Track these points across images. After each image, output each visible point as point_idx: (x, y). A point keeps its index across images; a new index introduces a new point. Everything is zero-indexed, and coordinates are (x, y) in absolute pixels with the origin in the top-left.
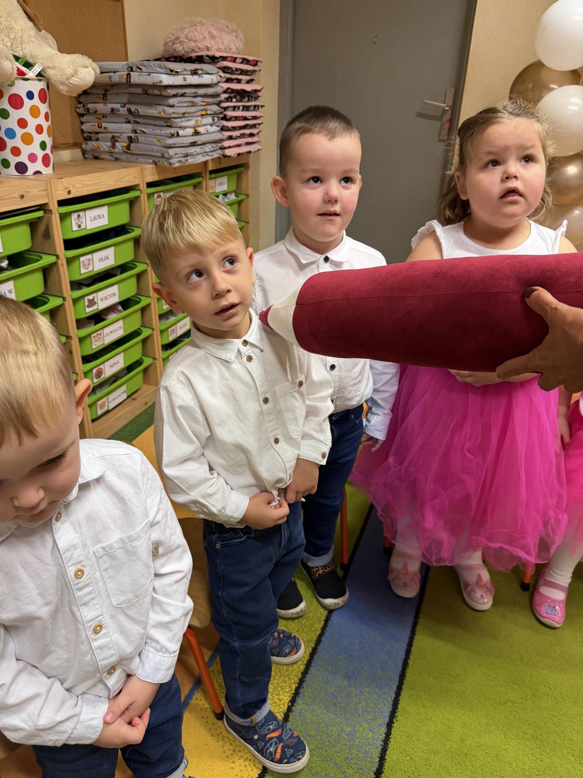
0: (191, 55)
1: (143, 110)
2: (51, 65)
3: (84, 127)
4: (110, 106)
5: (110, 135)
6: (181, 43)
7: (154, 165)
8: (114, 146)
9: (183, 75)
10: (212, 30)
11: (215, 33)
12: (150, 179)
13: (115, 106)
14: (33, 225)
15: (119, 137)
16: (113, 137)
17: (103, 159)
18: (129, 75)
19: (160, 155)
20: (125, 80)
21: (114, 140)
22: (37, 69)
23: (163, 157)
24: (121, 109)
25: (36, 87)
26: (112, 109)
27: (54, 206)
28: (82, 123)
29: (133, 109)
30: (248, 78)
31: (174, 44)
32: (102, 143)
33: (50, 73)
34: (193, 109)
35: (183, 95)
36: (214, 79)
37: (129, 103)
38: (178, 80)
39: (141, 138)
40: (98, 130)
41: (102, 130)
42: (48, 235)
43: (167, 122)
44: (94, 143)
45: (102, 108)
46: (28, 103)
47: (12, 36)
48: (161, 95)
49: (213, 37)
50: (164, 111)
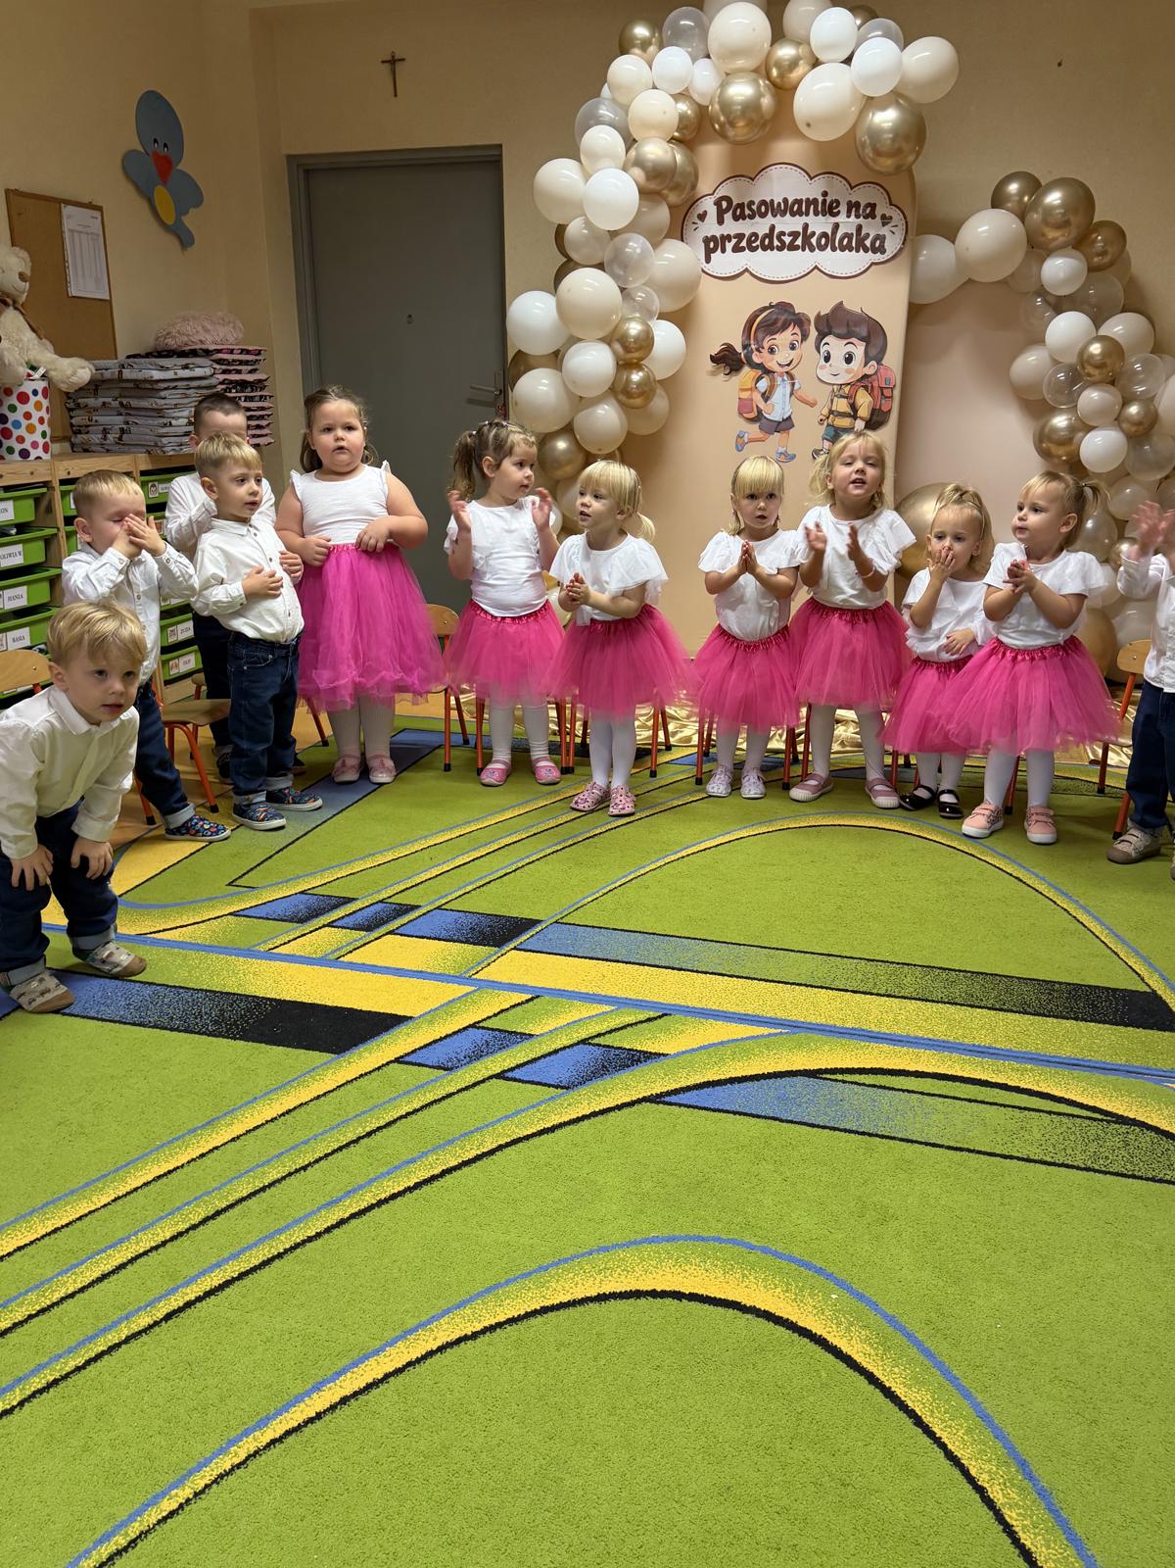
0: (184, 349)
1: (134, 403)
2: (53, 367)
3: (73, 421)
4: (101, 400)
5: (101, 428)
6: (174, 337)
7: (147, 455)
8: (105, 438)
9: (173, 369)
10: (206, 324)
11: (209, 327)
12: (143, 468)
13: (106, 400)
14: (37, 500)
15: (110, 429)
16: (104, 429)
17: (94, 452)
18: (120, 372)
19: (153, 444)
20: (116, 376)
21: (105, 432)
22: (42, 371)
23: (156, 445)
24: (113, 403)
25: (40, 385)
26: (104, 403)
27: (56, 484)
28: (72, 417)
29: (125, 403)
30: (250, 368)
31: (165, 338)
32: (93, 436)
33: (53, 374)
34: (186, 401)
35: (174, 388)
36: (208, 371)
37: (121, 397)
38: (170, 375)
39: (134, 429)
40: (89, 423)
41: (93, 423)
42: (50, 509)
43: (159, 412)
44: (85, 436)
45: (92, 402)
46: (33, 399)
47: (20, 346)
48: (153, 389)
49: (207, 331)
50: (156, 404)
